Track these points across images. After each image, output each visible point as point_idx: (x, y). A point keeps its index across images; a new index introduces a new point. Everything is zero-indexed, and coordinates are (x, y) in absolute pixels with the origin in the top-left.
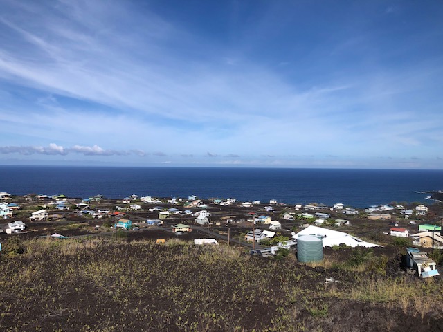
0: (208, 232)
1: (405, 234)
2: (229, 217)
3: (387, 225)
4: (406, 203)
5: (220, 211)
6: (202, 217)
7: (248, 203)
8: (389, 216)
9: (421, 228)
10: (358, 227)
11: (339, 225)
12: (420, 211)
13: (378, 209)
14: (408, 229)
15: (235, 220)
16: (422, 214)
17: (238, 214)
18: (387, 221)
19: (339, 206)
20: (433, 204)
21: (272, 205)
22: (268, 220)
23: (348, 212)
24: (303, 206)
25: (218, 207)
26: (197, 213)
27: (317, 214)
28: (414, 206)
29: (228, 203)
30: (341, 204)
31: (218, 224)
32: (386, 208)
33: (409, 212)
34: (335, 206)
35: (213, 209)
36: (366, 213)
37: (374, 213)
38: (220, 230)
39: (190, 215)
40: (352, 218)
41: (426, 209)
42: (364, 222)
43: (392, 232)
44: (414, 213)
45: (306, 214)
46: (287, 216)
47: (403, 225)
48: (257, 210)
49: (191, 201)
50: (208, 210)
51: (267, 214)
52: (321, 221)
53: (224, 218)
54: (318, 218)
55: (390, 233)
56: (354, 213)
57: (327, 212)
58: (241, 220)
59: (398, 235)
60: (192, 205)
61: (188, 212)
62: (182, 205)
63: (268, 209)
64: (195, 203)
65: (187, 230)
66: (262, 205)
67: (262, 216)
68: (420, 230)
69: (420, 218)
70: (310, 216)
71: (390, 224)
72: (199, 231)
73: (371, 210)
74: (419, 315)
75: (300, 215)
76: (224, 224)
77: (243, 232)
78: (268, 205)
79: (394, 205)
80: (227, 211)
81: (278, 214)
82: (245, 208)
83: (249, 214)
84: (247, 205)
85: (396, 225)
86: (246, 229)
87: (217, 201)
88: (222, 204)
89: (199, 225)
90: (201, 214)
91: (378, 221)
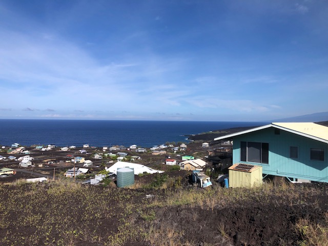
0: (32, 173)
1: (174, 163)
2: (50, 160)
3: (164, 158)
4: (175, 143)
5: (42, 155)
6: (26, 161)
7: (66, 148)
8: (165, 152)
9: (184, 158)
10: (146, 160)
11: (133, 159)
12: (182, 148)
13: (158, 148)
14: (176, 160)
15: (55, 161)
16: (183, 150)
17: (57, 157)
18: (164, 155)
19: (133, 147)
20: (189, 143)
21: (86, 149)
22: (82, 160)
23: (140, 151)
24: (109, 148)
25: (40, 153)
26: (20, 158)
27: (118, 153)
28: (179, 145)
29: (49, 148)
30: (135, 146)
31: (41, 166)
32: (163, 147)
33: (176, 149)
34: (131, 147)
35: (35, 154)
36: (151, 151)
37: (156, 150)
38: (43, 170)
39: (14, 160)
40: (142, 155)
41: (186, 146)
42: (150, 156)
43: (167, 162)
44: (179, 149)
45: (111, 154)
46: (97, 156)
47: (173, 157)
48: (73, 153)
49: (14, 148)
50: (31, 155)
51: (81, 156)
52: (122, 158)
53: (46, 161)
54: (120, 156)
55: (166, 163)
56: (143, 151)
57: (126, 151)
58: (61, 161)
59: (170, 164)
60: (15, 152)
61: (11, 158)
62: (6, 152)
63: (82, 151)
64: (18, 150)
65: (12, 172)
66: (77, 149)
67: (78, 158)
68: (183, 159)
69: (182, 152)
70: (114, 155)
71: (165, 157)
72: (23, 173)
73: (154, 148)
74: (211, 209)
75: (106, 155)
76: (46, 165)
77: (63, 171)
78: (82, 148)
79: (168, 145)
80: (48, 155)
81: (90, 155)
82: (63, 152)
83: (68, 157)
84: (65, 149)
85: (169, 157)
86: (65, 168)
87: (38, 148)
88: (43, 149)
89: (23, 168)
90: (24, 158)
91: (159, 155)
